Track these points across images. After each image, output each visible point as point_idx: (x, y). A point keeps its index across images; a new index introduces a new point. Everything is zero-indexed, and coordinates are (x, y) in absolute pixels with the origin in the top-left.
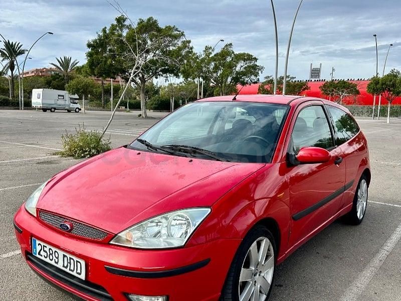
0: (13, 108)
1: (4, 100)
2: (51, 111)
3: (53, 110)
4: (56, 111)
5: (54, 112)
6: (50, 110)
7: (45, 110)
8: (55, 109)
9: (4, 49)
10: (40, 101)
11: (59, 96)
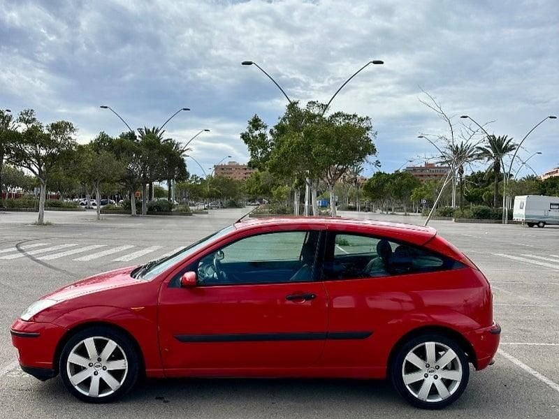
0: (494, 221)
1: (483, 211)
2: (539, 227)
3: (541, 224)
4: (545, 226)
5: (543, 227)
6: (538, 224)
7: (531, 225)
8: (545, 223)
9: (488, 147)
10: (523, 212)
11: (551, 204)
